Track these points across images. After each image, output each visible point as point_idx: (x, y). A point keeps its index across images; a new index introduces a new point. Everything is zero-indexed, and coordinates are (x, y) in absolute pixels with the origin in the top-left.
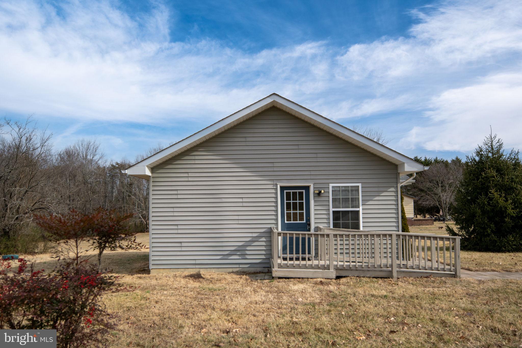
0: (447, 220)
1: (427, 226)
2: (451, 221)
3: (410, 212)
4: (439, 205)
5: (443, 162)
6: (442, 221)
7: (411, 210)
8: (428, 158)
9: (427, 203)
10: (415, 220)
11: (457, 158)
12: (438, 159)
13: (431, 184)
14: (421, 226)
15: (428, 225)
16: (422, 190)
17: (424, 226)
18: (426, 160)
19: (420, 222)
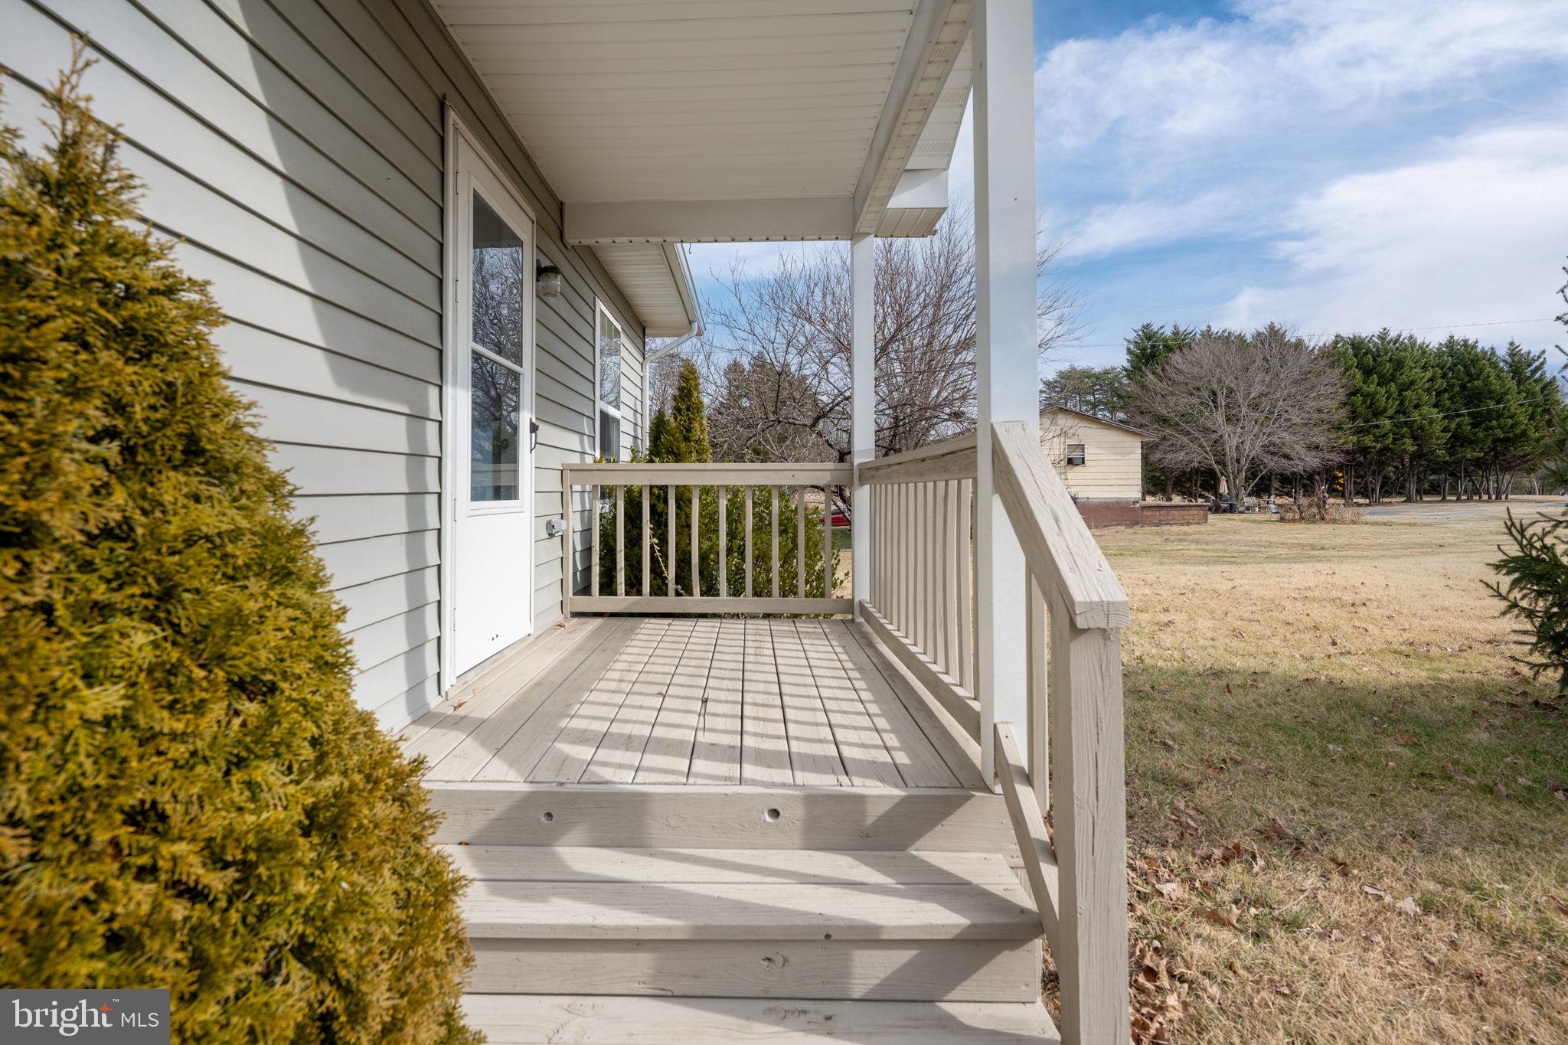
0: (1241, 509)
1: (1185, 528)
2: (1254, 512)
3: (1130, 482)
4: (1218, 463)
5: (1227, 338)
6: (1224, 511)
7: (1131, 476)
8: (1182, 329)
9: (1181, 456)
10: (1143, 508)
11: (1271, 327)
12: (1214, 330)
13: (1195, 401)
14: (1166, 528)
15: (1188, 524)
16: (1164, 421)
17: (1175, 528)
18: (1176, 334)
19: (1163, 512)
